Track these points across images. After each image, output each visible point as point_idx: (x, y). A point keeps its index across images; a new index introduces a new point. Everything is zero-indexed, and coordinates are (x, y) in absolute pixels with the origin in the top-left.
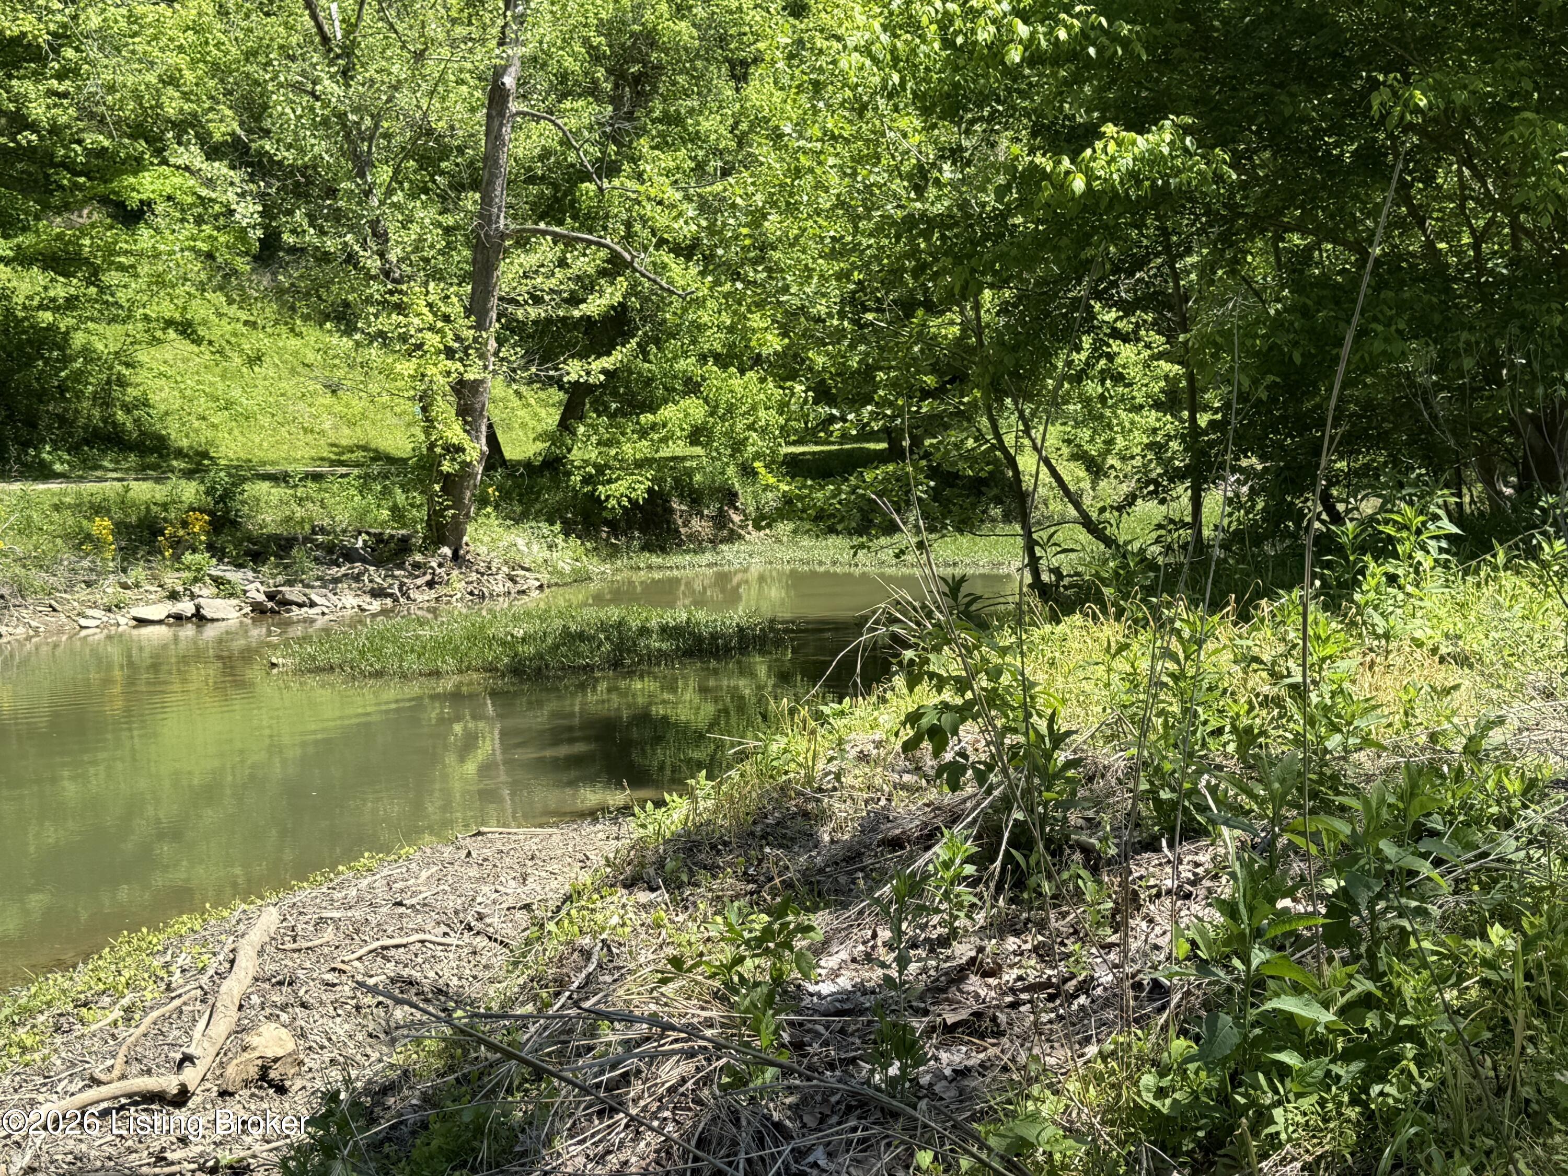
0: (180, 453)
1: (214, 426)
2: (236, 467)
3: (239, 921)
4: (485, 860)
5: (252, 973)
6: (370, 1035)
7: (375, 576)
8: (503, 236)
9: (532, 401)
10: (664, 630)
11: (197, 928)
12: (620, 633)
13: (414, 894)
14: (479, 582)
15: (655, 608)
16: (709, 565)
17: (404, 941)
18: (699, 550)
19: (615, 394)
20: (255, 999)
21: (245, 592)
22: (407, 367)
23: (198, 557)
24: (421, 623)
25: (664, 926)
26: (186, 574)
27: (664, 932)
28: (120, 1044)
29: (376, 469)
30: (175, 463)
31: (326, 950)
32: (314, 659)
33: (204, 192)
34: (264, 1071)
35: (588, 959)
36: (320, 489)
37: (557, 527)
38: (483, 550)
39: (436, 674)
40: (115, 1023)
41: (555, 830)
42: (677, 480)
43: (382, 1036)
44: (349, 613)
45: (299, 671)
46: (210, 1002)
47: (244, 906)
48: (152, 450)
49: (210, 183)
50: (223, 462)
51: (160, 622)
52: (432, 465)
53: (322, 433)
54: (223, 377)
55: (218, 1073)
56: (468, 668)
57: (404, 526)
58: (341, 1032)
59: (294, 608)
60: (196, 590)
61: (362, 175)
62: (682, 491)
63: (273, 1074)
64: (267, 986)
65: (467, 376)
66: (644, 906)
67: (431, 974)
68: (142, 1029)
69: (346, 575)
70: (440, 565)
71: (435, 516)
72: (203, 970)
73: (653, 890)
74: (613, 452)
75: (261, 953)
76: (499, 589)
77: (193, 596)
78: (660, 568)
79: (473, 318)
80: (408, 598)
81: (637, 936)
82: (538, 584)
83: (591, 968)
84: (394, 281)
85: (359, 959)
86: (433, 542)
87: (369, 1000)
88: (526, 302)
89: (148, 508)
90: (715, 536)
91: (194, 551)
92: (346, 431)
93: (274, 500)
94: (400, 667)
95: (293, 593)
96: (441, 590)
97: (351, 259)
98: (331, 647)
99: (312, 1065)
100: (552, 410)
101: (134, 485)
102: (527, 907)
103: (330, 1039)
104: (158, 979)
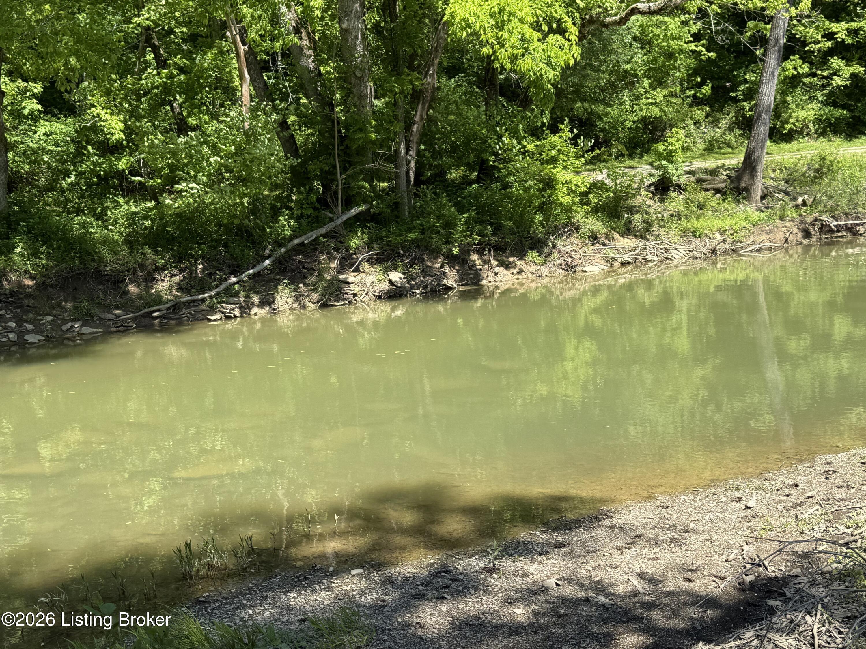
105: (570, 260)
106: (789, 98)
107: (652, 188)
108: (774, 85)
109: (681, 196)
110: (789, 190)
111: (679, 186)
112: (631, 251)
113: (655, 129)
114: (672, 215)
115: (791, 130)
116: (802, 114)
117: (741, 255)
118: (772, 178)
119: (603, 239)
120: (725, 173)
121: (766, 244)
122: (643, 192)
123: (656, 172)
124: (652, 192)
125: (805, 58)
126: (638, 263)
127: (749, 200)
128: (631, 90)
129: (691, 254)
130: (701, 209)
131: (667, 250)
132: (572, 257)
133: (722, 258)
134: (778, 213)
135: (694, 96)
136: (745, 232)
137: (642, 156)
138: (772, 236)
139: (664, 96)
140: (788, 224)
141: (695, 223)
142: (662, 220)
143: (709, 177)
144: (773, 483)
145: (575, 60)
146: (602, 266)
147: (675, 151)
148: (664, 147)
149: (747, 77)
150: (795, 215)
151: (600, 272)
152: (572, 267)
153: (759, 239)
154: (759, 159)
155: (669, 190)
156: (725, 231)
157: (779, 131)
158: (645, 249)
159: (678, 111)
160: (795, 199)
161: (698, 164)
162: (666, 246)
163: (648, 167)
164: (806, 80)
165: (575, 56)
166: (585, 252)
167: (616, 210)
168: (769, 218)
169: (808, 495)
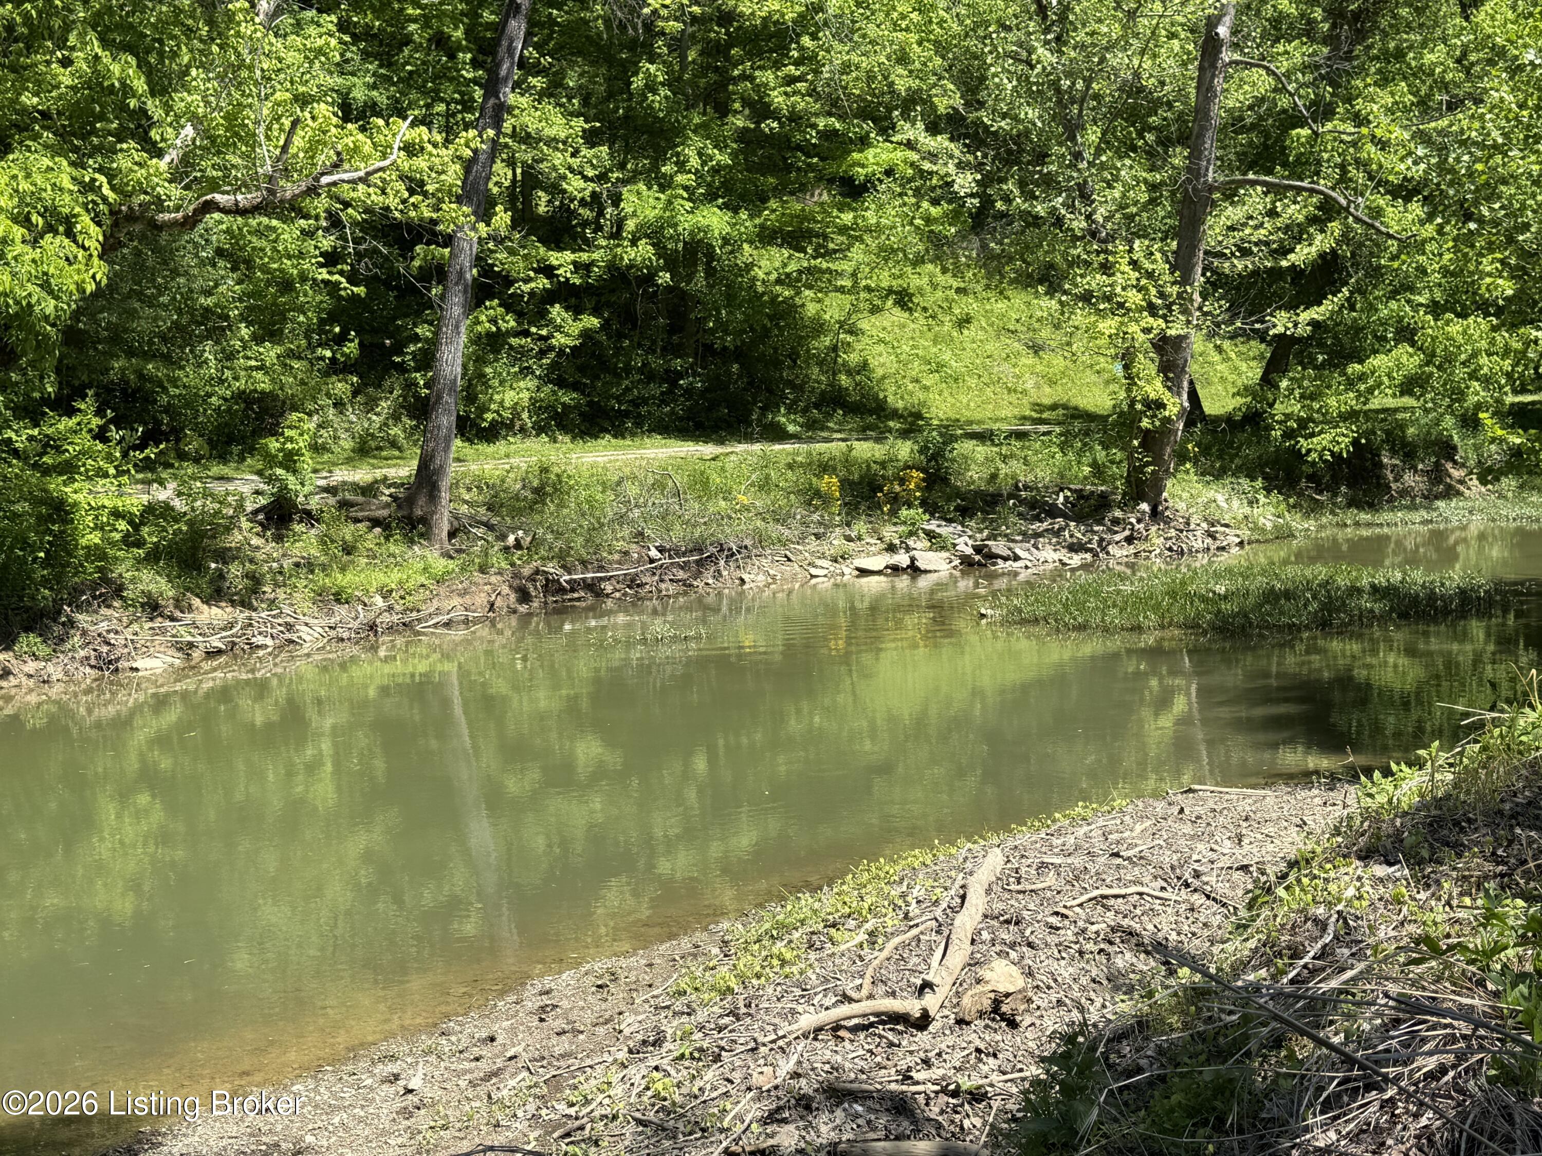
0: (895, 414)
1: (926, 388)
2: (947, 427)
3: (965, 859)
4: (1198, 817)
5: (981, 910)
6: (1094, 981)
7: (1076, 532)
8: (1211, 189)
9: (1233, 356)
10: (1375, 589)
11: (928, 862)
12: (1328, 591)
13: (1130, 846)
14: (1178, 538)
15: (1365, 565)
16: (1425, 522)
17: (1123, 891)
18: (1413, 507)
19: (1321, 345)
20: (985, 935)
21: (955, 545)
22: (1108, 325)
23: (912, 512)
24: (1122, 577)
25: (1404, 903)
26: (901, 528)
27: (1405, 909)
28: (867, 966)
29: (1077, 425)
30: (891, 424)
31: (1048, 894)
32: (1020, 611)
33: (927, 166)
34: (997, 1004)
35: (1324, 929)
36: (1022, 448)
37: (1259, 483)
38: (1181, 506)
39: (1137, 629)
40: (861, 946)
41: (1269, 793)
42: (1388, 433)
43: (1105, 982)
44: (1051, 566)
45: (1006, 622)
46: (946, 934)
47: (969, 845)
48: (871, 412)
49: (932, 156)
50: (935, 422)
51: (879, 573)
52: (1133, 422)
53: (1024, 392)
54: (935, 342)
55: (955, 1001)
56: (1170, 625)
57: (1104, 482)
58: (1066, 975)
59: (999, 561)
60: (911, 542)
61: (1073, 138)
62: (1394, 445)
63: (1004, 1008)
64: (995, 923)
65: (1169, 332)
66: (1381, 880)
67: (1150, 927)
68: (885, 953)
69: (1047, 530)
70: (1139, 521)
71: (1135, 472)
72: (936, 903)
73: (1390, 864)
74: (1316, 406)
75: (989, 891)
76: (1198, 545)
77: (908, 549)
78: (1369, 525)
79: (1177, 274)
80: (1108, 553)
81: (1375, 910)
82: (1237, 540)
83: (1327, 939)
84: (1101, 241)
85: (1081, 905)
86: (1132, 498)
87: (1090, 946)
88: (1232, 254)
89: (868, 466)
90: (1430, 491)
91: (910, 506)
92: (1047, 390)
93: (980, 458)
94: (1103, 621)
95: (999, 547)
96: (1140, 546)
97: (1059, 222)
98: (1037, 600)
99: (1040, 1003)
100: (1253, 364)
101: (856, 444)
102: (1244, 868)
103: (1055, 980)
104: (896, 907)
105: (105, 649)
106: (488, 370)
107: (261, 517)
108: (461, 347)
109: (313, 531)
110: (494, 521)
111: (308, 513)
112: (223, 629)
113: (264, 411)
114: (297, 565)
115: (493, 423)
116: (510, 397)
117: (418, 633)
118: (466, 502)
119: (170, 609)
120: (387, 492)
121: (459, 614)
122: (245, 524)
123: (266, 487)
124: (261, 524)
125: (511, 305)
126: (237, 650)
127: (429, 539)
128: (217, 342)
129: (333, 633)
130: (349, 554)
131: (289, 627)
132: (109, 644)
133: (387, 638)
134: (477, 560)
135: (333, 360)
136: (423, 594)
137: (242, 459)
138: (468, 600)
139: (278, 357)
140: (493, 579)
141: (341, 580)
142: (280, 573)
143: (360, 499)
144: (454, 1038)
145: (98, 284)
146: (170, 659)
147: (298, 453)
148: (278, 445)
149: (418, 331)
150: (504, 565)
151: (165, 671)
152: (110, 662)
153: (447, 605)
154: (440, 471)
155: (291, 520)
156: (391, 591)
157: (474, 425)
158: (251, 625)
159: (303, 383)
160: (503, 537)
161: (342, 475)
162: (288, 619)
163: (255, 477)
164: (514, 341)
165: (98, 277)
166: (136, 634)
167: (193, 555)
168: (463, 569)
169: (509, 1055)
